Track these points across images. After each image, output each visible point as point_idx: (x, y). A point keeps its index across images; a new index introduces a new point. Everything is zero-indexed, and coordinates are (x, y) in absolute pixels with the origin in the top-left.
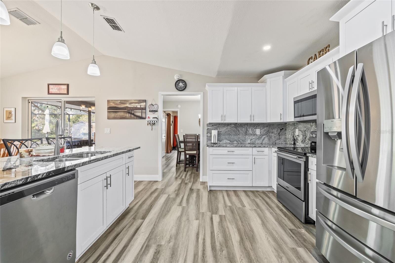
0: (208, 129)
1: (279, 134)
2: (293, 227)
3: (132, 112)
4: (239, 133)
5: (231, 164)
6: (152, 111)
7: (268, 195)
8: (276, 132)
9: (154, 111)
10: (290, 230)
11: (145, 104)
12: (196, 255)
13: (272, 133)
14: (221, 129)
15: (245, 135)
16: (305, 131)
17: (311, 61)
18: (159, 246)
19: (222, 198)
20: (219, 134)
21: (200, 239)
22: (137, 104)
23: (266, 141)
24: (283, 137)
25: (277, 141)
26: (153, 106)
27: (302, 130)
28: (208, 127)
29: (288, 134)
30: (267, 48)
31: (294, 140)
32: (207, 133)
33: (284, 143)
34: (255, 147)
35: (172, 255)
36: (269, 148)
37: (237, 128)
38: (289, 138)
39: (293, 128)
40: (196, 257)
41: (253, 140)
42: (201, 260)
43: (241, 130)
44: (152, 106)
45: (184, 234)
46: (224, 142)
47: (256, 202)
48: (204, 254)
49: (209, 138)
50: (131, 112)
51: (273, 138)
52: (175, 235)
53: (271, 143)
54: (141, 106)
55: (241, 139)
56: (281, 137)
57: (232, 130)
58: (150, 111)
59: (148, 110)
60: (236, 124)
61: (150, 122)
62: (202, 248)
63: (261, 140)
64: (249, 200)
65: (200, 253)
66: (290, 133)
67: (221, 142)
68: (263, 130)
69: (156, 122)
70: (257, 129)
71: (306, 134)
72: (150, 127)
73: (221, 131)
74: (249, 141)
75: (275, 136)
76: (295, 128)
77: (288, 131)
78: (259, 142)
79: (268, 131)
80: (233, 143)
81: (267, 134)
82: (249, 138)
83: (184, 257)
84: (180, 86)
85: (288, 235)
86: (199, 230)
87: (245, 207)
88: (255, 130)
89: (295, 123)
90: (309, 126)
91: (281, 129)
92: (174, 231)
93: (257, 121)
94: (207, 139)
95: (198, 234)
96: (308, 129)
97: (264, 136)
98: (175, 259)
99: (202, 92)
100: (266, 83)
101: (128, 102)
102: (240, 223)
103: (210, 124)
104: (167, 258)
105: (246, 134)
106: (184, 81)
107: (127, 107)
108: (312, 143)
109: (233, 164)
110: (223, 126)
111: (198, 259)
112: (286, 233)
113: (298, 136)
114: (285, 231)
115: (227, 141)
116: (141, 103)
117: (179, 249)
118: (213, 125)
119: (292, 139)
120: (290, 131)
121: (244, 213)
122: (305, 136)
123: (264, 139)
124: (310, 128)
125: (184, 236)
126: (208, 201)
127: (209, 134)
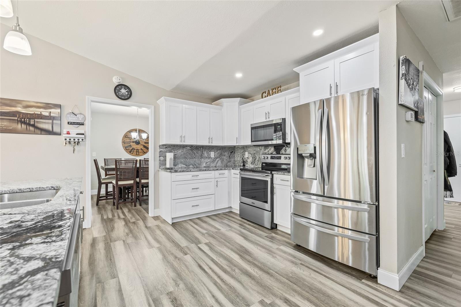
0: (160, 151)
1: (230, 156)
2: (266, 235)
3: (30, 121)
4: (195, 156)
5: (195, 190)
6: (73, 123)
7: (230, 215)
8: (227, 155)
9: (77, 123)
10: (266, 236)
11: (59, 110)
12: (215, 283)
13: (224, 156)
14: (176, 152)
15: (200, 158)
16: (255, 153)
17: (264, 94)
18: (169, 294)
19: (192, 227)
20: (175, 157)
21: (206, 270)
22: (41, 110)
23: (219, 163)
24: (232, 160)
25: (228, 164)
26: (76, 115)
27: (252, 152)
28: (161, 150)
29: (236, 157)
30: (239, 75)
31: (244, 162)
32: (160, 157)
33: (234, 165)
34: (217, 170)
35: (193, 294)
36: (228, 170)
37: (192, 151)
38: (239, 161)
39: (242, 151)
40: (218, 284)
41: (208, 163)
42: (224, 285)
43: (197, 153)
44: (73, 115)
45: (186, 272)
46: (180, 167)
47: (225, 223)
48: (222, 280)
49: (163, 163)
50: (28, 122)
51: (225, 160)
52: (177, 277)
53: (224, 165)
54: (51, 114)
55: (196, 163)
56: (231, 160)
57: (187, 152)
58: (70, 123)
59: (65, 121)
60: (192, 146)
61: (70, 140)
62: (215, 276)
63: (215, 163)
64: (218, 223)
65: (218, 281)
66: (239, 156)
67: (177, 167)
68: (217, 153)
69: (80, 140)
70: (211, 152)
71: (255, 156)
72: (70, 148)
73: (176, 154)
74: (204, 165)
75: (227, 158)
76: (245, 151)
77: (236, 154)
78: (213, 165)
79: (221, 154)
80: (189, 168)
81: (220, 157)
82: (204, 161)
83: (207, 290)
84: (122, 93)
85: (267, 240)
86: (197, 262)
87: (221, 230)
88: (210, 153)
89: (244, 147)
90: (259, 149)
91: (231, 152)
92: (172, 274)
93: (215, 144)
94: (160, 163)
95: (200, 267)
96: (257, 152)
97: (218, 159)
98: (200, 296)
99: (153, 105)
100: (222, 106)
101: (21, 104)
102: (228, 244)
103: (163, 145)
104: (191, 299)
105: (202, 157)
106: (128, 88)
107: (19, 113)
108: (263, 164)
109: (197, 190)
110: (178, 148)
111: (220, 285)
112: (265, 240)
113: (247, 159)
114: (264, 239)
115: (182, 165)
116: (51, 108)
117: (195, 286)
118: (167, 146)
119: (241, 161)
120: (239, 154)
121: (224, 235)
122: (254, 158)
123: (217, 162)
124: (259, 151)
125: (188, 273)
126: (180, 234)
127: (162, 157)
